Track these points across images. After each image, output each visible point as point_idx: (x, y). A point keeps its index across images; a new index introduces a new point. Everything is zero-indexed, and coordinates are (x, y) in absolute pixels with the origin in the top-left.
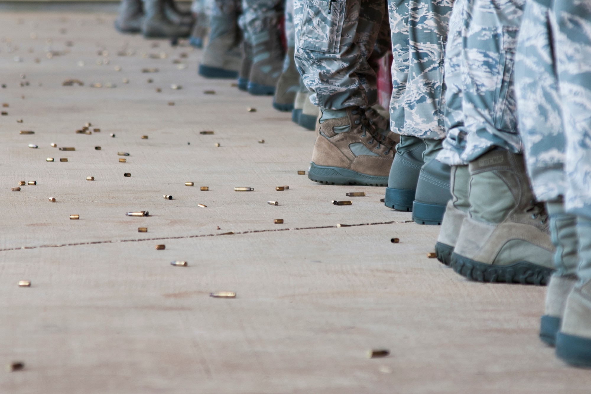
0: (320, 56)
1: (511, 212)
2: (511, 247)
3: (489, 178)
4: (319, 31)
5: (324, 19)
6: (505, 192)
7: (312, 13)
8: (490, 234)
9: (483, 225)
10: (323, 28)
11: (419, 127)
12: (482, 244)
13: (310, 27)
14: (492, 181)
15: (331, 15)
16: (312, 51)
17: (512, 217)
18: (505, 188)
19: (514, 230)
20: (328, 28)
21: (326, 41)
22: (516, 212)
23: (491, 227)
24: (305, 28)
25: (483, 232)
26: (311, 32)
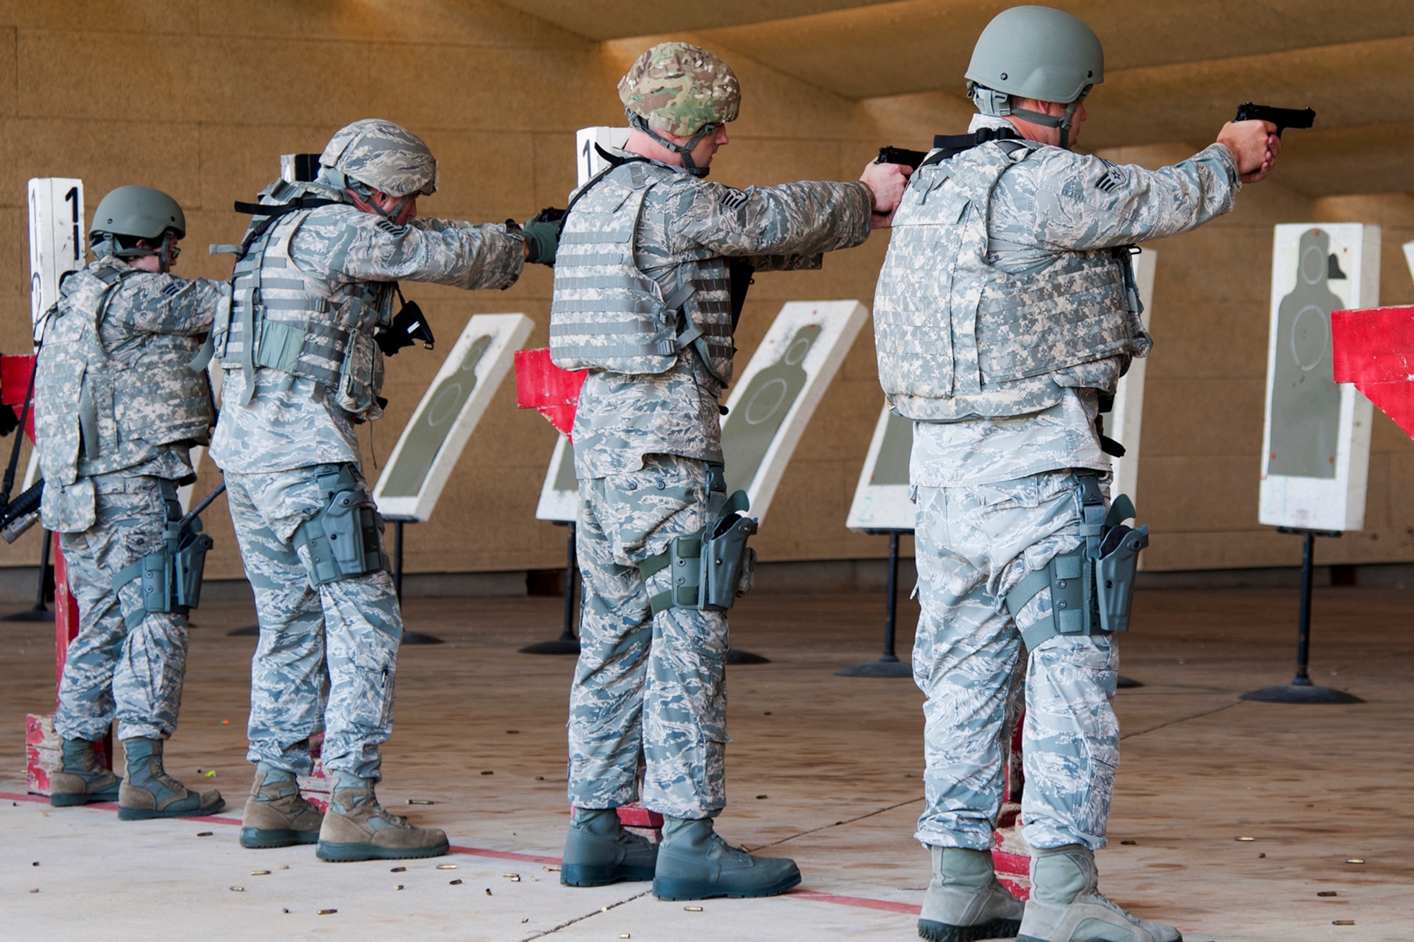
0: (369, 731)
1: (1080, 893)
2: (1085, 927)
3: (1063, 861)
4: (372, 705)
5: (378, 693)
6: (1076, 875)
7: (368, 686)
8: (1064, 915)
9: (1057, 907)
10: (377, 703)
11: (678, 807)
12: (1057, 925)
13: (365, 701)
14: (1065, 864)
15: (384, 689)
16: (362, 726)
17: (1080, 899)
18: (1078, 870)
19: (1086, 910)
20: (381, 702)
21: (378, 716)
22: (1083, 894)
23: (1065, 909)
24: (359, 702)
25: (1058, 913)
26: (364, 706)
